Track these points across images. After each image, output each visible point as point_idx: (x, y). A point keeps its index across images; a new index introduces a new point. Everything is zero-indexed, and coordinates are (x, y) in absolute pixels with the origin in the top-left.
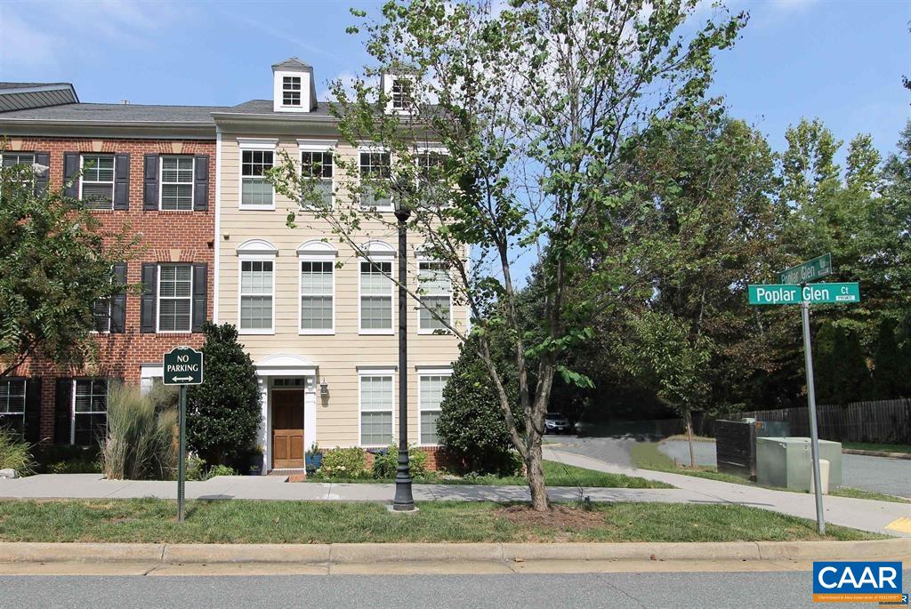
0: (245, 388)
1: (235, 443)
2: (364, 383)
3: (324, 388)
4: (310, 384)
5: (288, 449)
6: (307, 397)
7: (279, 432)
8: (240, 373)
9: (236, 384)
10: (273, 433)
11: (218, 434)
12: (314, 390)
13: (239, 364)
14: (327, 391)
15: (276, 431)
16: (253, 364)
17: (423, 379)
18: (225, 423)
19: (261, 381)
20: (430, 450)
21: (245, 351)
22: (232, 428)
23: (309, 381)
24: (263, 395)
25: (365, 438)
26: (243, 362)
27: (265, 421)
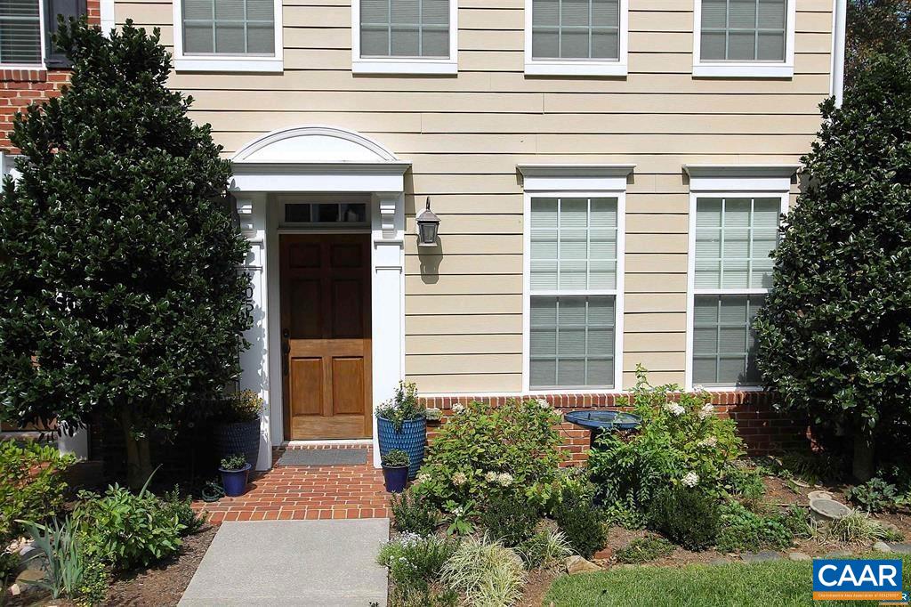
0: (195, 227)
1: (164, 401)
2: (540, 215)
3: (428, 228)
4: (389, 219)
5: (327, 388)
6: (379, 256)
7: (300, 347)
8: (178, 179)
9: (163, 217)
10: (285, 349)
11: (110, 378)
12: (400, 235)
13: (174, 152)
14: (436, 238)
15: (293, 343)
16: (222, 157)
17: (706, 205)
18: (131, 340)
19: (246, 209)
20: (718, 401)
21: (197, 120)
22: (151, 354)
23: (387, 209)
24: (255, 249)
25: (541, 368)
27: (263, 323)
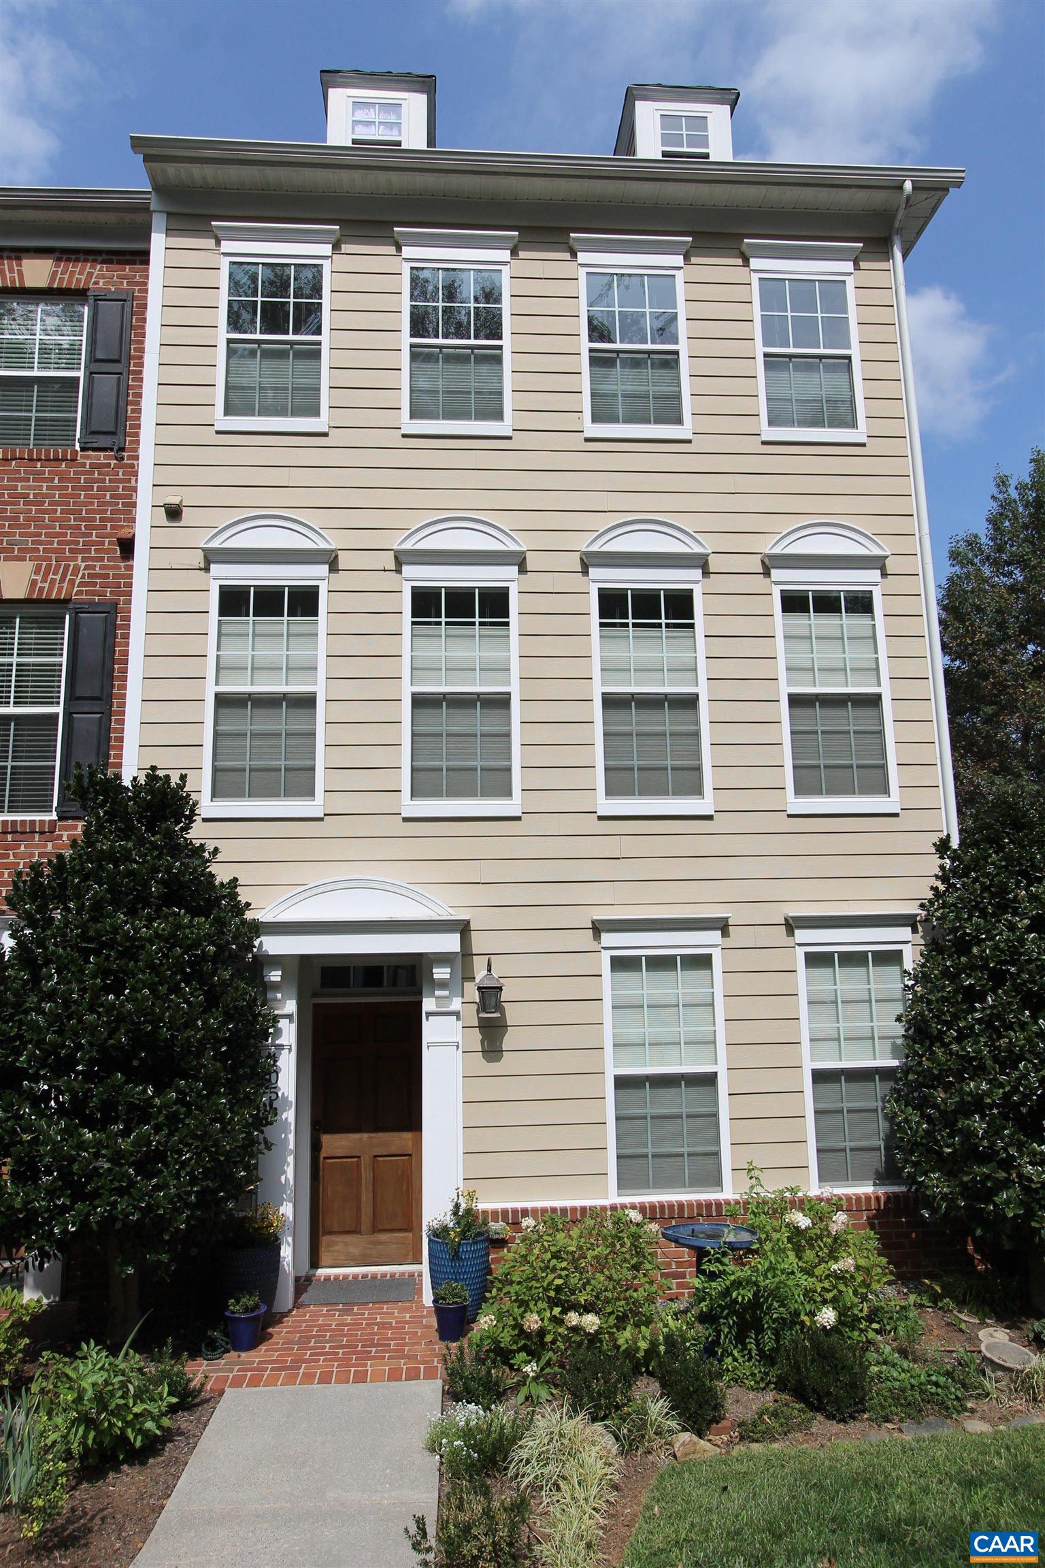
0: (212, 1000)
1: (161, 1223)
2: (622, 976)
3: (490, 996)
4: (443, 984)
5: (366, 1197)
6: (431, 1030)
7: (335, 1144)
8: (197, 944)
9: (176, 989)
10: (316, 1147)
11: (96, 1194)
12: (456, 1004)
13: (194, 912)
14: (499, 1007)
15: (326, 1139)
16: (249, 915)
17: (816, 960)
18: (124, 1144)
19: (275, 976)
20: (852, 1206)
21: (222, 873)
22: (148, 1162)
23: (441, 973)
24: (283, 1024)
25: (631, 1168)
26: (213, 903)
27: (289, 1115)
